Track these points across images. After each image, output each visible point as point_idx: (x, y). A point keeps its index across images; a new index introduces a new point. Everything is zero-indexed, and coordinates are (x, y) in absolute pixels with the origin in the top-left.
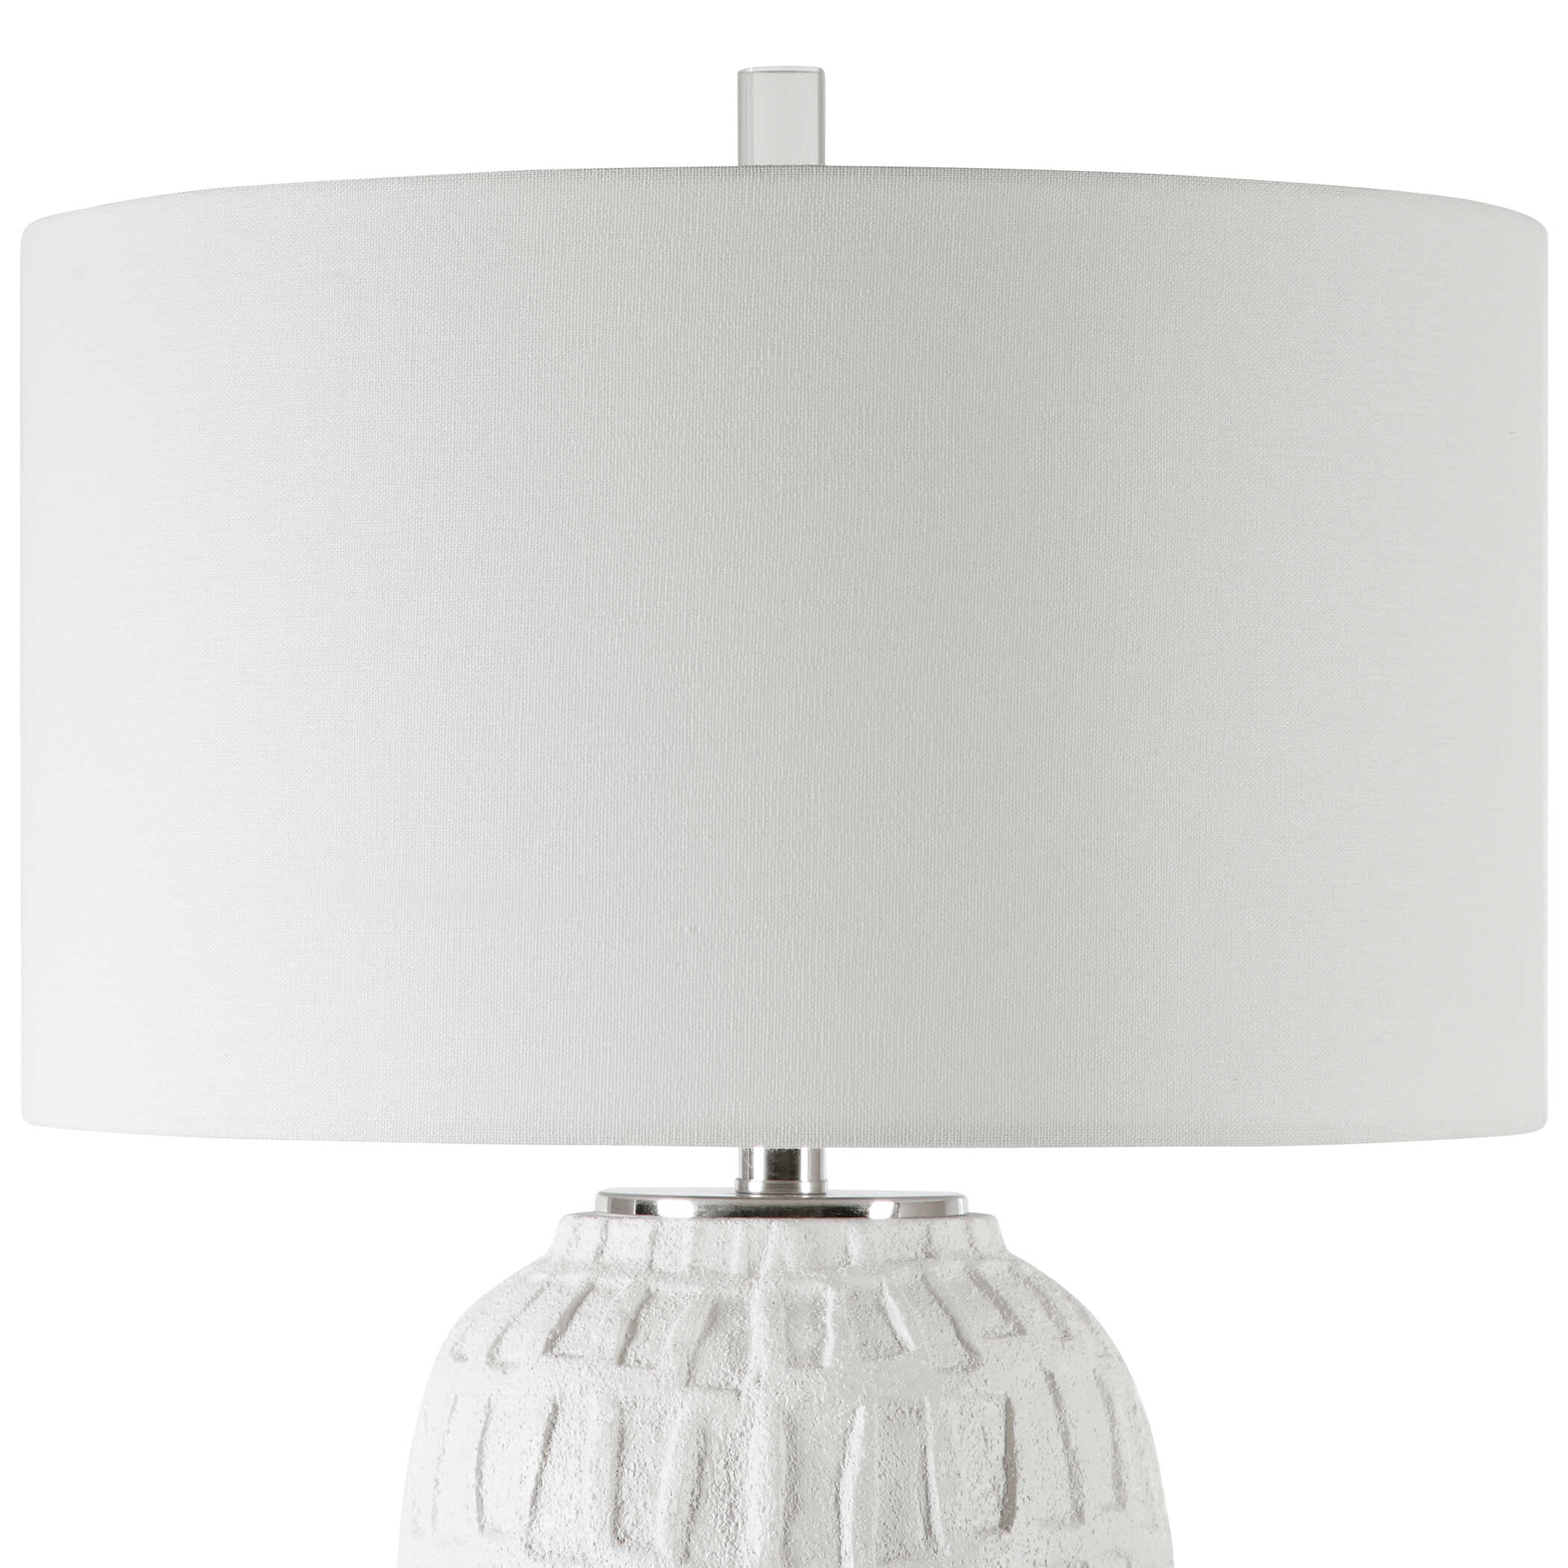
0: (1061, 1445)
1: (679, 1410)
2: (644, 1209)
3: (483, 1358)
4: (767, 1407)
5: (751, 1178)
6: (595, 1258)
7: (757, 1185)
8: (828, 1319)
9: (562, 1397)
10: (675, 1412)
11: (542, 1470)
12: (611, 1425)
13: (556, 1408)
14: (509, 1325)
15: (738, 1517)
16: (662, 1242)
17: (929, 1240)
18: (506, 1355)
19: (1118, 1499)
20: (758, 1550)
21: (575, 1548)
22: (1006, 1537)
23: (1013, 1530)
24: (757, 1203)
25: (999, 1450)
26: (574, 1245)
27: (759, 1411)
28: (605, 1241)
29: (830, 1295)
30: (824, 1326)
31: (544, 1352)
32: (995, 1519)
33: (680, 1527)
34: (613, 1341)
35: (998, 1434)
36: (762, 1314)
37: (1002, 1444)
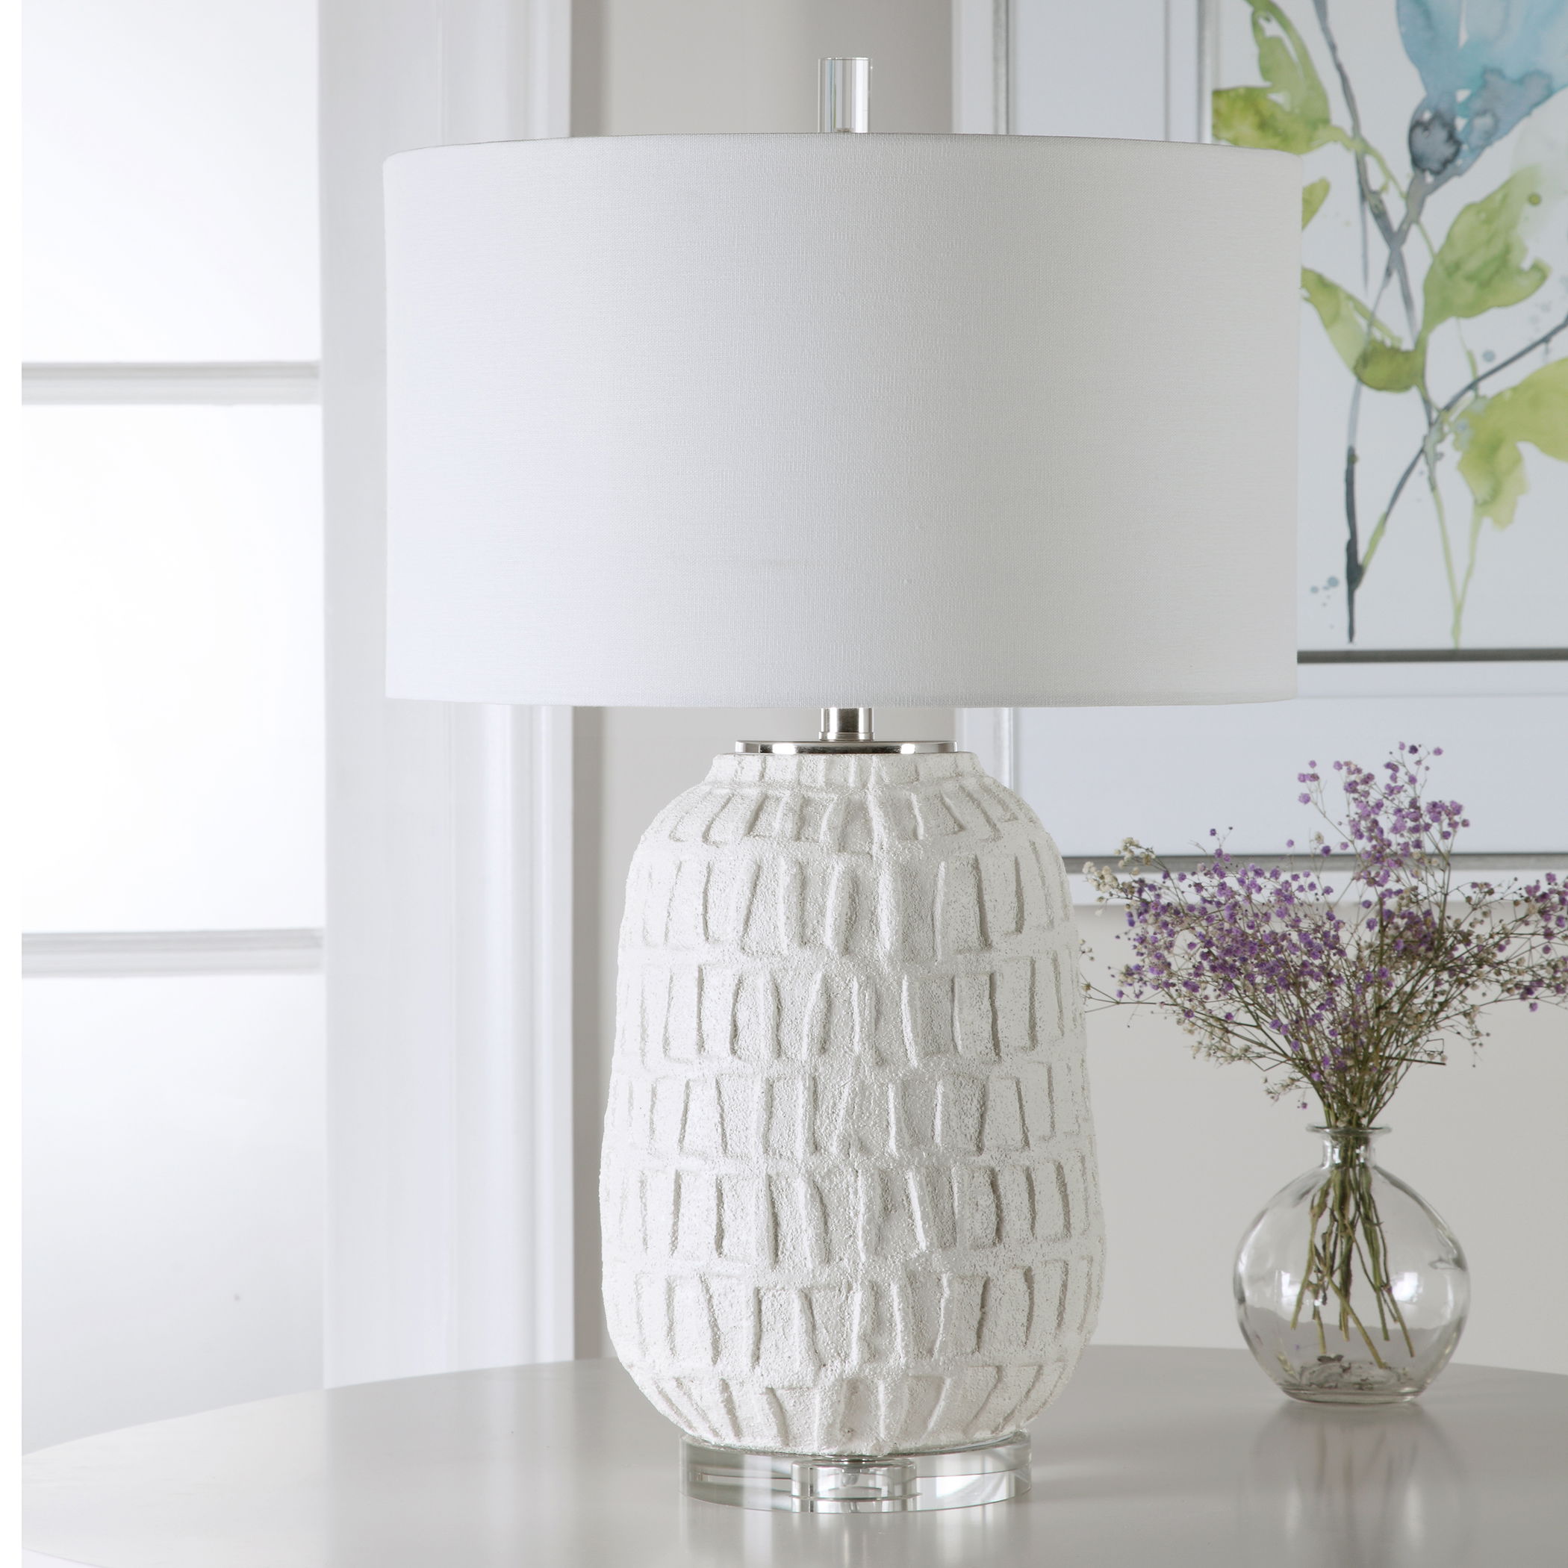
0: (1041, 884)
1: (836, 865)
2: (766, 750)
3: (700, 839)
4: (889, 863)
5: (829, 731)
6: (760, 780)
7: (833, 735)
8: (917, 812)
9: (761, 860)
10: (833, 868)
11: (751, 903)
12: (795, 876)
13: (759, 868)
14: (714, 820)
15: (874, 927)
16: (805, 769)
17: (957, 766)
18: (714, 835)
19: (1066, 915)
20: (888, 946)
21: (773, 948)
22: (1020, 936)
23: (1023, 932)
24: (834, 745)
25: (1013, 887)
26: (739, 772)
27: (885, 864)
28: (764, 769)
29: (914, 798)
30: (915, 816)
31: (745, 835)
32: (1013, 926)
33: (841, 933)
34: (790, 827)
35: (1012, 877)
36: (878, 809)
37: (1015, 883)
